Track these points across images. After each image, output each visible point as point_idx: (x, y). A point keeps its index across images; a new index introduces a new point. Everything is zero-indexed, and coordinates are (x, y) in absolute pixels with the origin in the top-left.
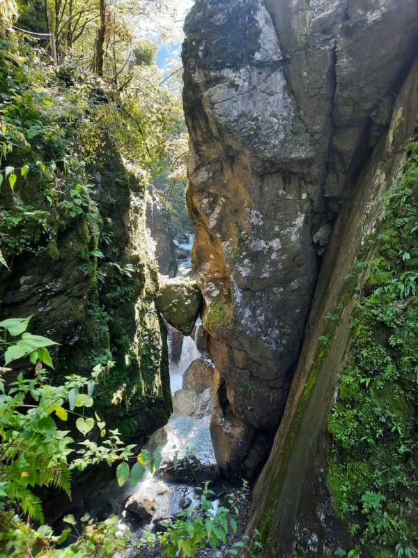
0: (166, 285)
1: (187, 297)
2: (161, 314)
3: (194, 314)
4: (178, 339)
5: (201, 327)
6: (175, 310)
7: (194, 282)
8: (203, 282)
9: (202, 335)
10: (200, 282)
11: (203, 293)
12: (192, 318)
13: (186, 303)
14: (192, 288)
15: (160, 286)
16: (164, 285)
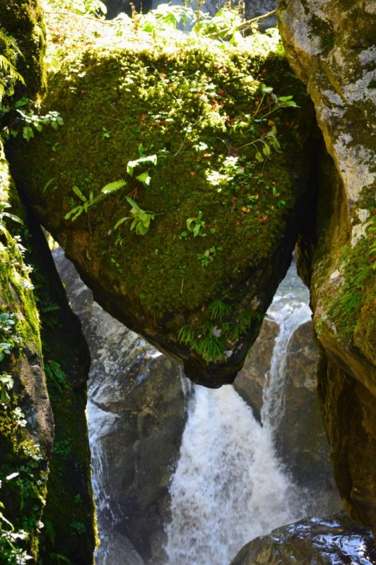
0: (87, 60)
1: (220, 142)
2: (53, 244)
3: (262, 246)
4: (160, 404)
5: (306, 331)
6: (142, 218)
7: (268, 44)
8: (327, 45)
9: (311, 384)
10: (307, 46)
11: (323, 114)
12: (250, 272)
13: (214, 178)
14: (251, 84)
15: (50, 62)
16: (75, 56)
